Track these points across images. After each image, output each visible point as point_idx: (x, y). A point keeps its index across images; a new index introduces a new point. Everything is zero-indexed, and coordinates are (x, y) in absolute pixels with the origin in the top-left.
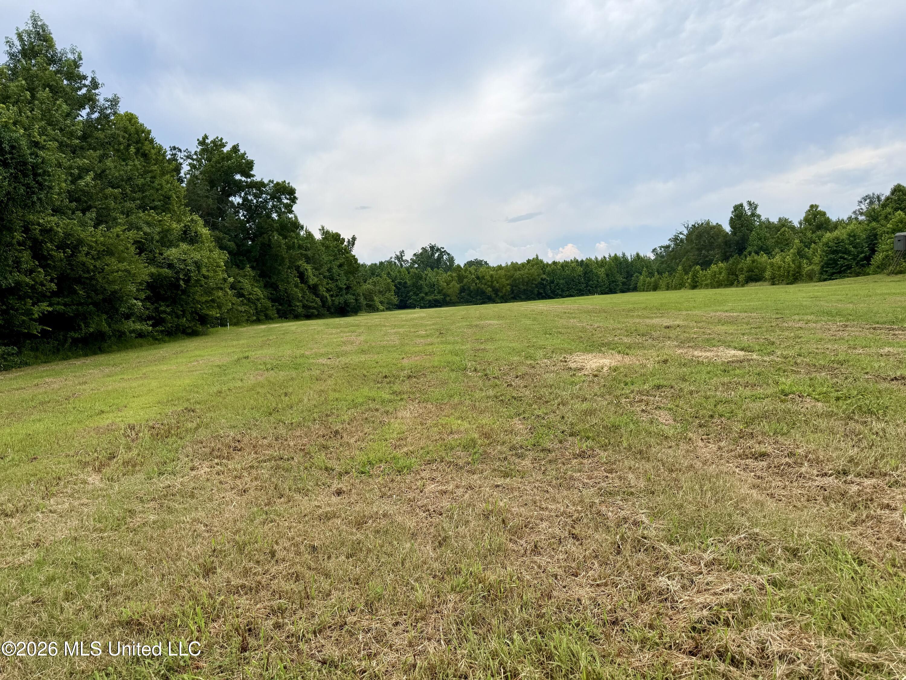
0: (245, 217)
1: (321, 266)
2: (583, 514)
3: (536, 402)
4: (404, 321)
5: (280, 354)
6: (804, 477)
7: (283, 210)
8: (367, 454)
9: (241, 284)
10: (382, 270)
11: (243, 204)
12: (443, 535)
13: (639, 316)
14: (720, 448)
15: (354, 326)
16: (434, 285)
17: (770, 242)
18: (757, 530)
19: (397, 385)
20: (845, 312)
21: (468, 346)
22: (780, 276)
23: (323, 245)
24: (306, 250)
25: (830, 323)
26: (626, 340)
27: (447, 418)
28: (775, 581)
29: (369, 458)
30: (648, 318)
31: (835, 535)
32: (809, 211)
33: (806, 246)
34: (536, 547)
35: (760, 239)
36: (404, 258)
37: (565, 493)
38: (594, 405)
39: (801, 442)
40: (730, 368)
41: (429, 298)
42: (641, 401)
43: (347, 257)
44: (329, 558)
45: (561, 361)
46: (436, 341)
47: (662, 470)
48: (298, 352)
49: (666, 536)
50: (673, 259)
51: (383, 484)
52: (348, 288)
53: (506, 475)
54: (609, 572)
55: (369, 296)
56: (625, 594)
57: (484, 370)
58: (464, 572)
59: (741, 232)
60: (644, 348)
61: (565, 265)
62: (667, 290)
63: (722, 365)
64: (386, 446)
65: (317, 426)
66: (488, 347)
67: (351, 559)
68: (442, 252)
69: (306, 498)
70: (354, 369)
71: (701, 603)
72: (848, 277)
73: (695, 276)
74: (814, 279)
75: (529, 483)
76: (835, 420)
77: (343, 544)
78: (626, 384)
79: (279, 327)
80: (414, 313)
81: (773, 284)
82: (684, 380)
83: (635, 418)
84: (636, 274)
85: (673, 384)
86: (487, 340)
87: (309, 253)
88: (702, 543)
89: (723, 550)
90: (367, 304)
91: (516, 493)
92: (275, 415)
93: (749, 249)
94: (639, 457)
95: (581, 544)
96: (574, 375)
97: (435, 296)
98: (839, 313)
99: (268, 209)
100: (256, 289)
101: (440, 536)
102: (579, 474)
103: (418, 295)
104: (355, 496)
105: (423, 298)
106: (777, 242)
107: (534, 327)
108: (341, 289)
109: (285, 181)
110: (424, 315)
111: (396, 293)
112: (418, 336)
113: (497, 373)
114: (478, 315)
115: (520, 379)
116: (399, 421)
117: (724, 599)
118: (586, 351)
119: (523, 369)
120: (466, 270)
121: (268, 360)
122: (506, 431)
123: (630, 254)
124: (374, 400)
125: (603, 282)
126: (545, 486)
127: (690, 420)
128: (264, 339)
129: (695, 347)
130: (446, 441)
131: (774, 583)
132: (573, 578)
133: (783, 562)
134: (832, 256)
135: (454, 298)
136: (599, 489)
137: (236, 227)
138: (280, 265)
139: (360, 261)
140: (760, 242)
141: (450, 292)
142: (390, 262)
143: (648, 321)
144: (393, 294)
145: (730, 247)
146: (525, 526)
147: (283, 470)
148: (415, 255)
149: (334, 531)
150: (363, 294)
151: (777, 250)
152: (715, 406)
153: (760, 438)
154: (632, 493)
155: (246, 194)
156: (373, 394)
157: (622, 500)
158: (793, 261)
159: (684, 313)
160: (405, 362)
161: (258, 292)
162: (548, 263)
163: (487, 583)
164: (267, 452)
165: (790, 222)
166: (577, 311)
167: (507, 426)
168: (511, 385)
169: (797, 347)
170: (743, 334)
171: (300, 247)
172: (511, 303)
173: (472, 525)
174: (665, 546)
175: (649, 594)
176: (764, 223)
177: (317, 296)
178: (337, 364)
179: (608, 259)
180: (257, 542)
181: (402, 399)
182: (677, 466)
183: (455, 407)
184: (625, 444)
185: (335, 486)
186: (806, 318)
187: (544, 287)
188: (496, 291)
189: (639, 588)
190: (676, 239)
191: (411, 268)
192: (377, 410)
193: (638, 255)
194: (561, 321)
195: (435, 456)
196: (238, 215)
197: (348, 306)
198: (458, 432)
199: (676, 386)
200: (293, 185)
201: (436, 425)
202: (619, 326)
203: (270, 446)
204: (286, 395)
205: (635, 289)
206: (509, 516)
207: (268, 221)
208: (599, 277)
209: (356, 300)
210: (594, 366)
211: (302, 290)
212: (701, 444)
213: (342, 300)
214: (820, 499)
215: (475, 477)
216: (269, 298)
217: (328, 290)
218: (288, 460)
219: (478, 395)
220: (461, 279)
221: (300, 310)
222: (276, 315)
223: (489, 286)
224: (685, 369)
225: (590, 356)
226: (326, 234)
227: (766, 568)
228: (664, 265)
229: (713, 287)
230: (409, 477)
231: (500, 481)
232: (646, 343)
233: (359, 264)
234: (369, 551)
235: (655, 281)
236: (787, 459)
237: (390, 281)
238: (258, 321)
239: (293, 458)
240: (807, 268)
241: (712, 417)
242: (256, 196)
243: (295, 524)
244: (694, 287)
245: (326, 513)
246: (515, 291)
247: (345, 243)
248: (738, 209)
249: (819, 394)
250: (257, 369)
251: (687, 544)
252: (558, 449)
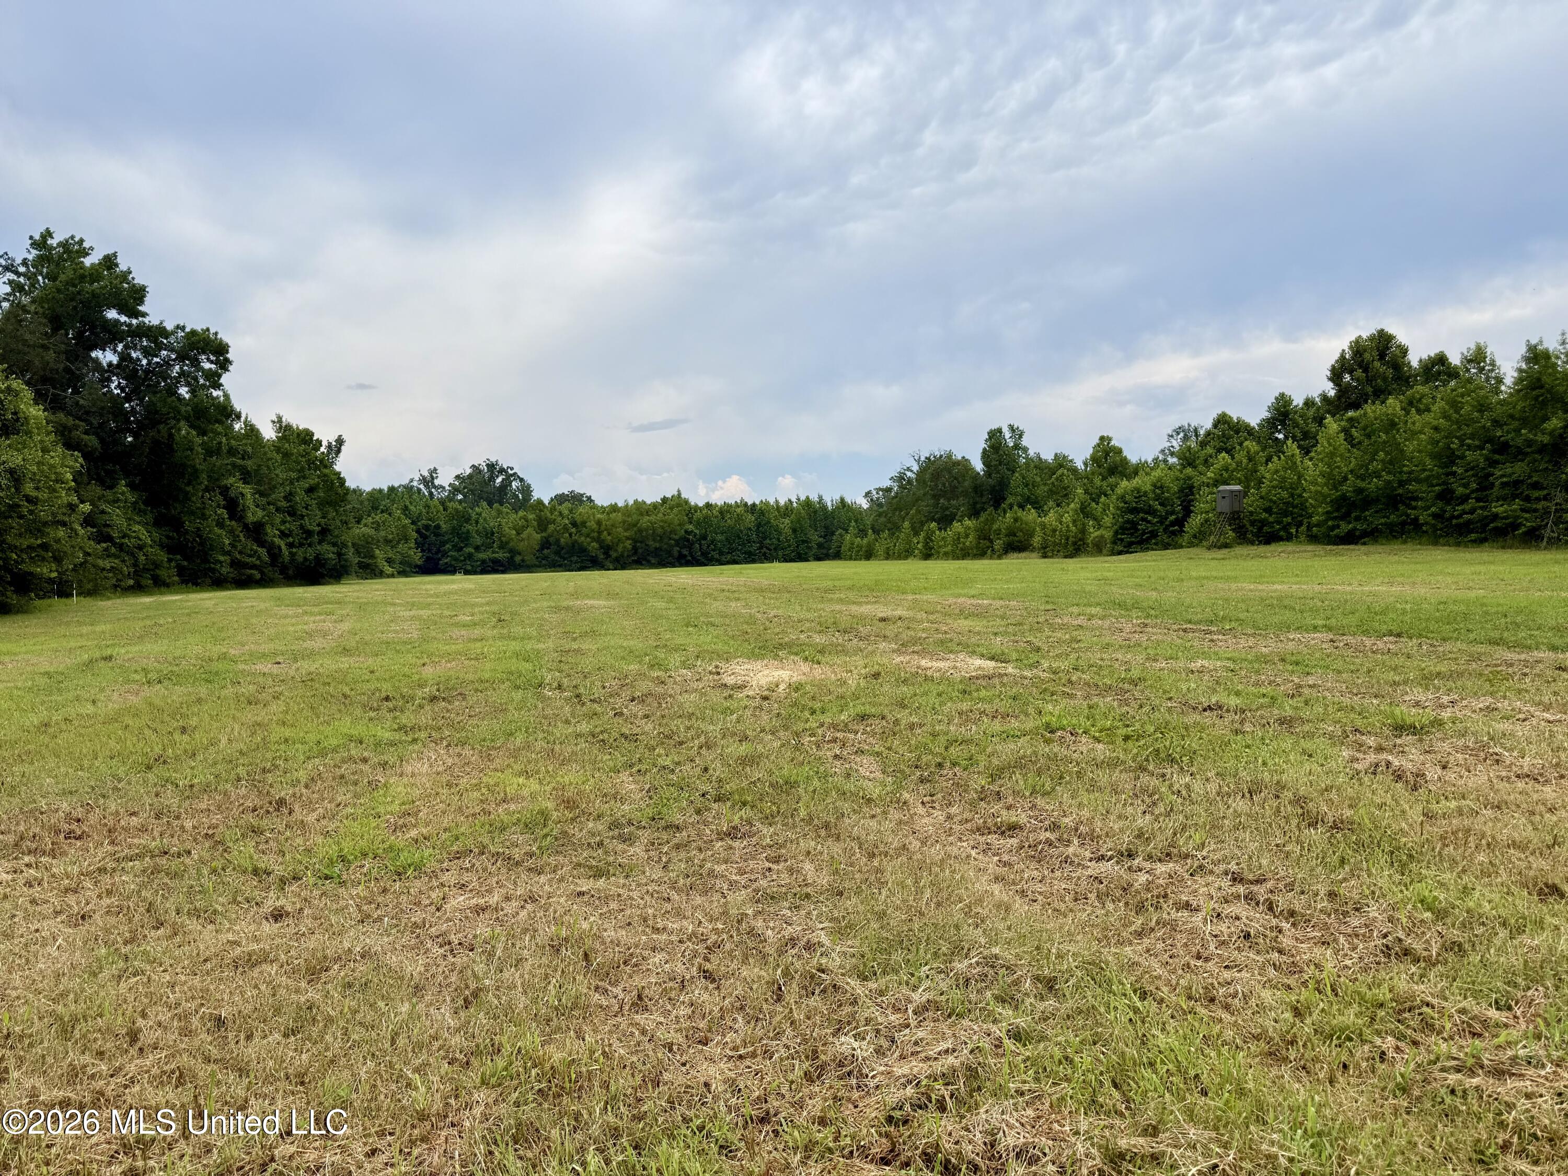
0: (122, 390)
1: (273, 488)
2: (725, 936)
3: (663, 743)
4: (431, 596)
5: (178, 653)
6: (1072, 863)
7: (202, 381)
8: (339, 843)
9: (106, 517)
10: (393, 501)
11: (118, 366)
12: (473, 986)
13: (841, 601)
14: (949, 817)
15: (331, 603)
16: (493, 534)
17: (1042, 490)
18: (996, 950)
19: (407, 713)
20: (1145, 604)
21: (550, 644)
22: (1055, 544)
23: (278, 450)
24: (243, 459)
25: (1123, 620)
26: (818, 639)
27: (499, 774)
28: (1019, 1033)
29: (341, 850)
30: (854, 603)
31: (1109, 954)
32: (1098, 445)
33: (1093, 500)
34: (640, 997)
35: (1027, 485)
36: (437, 482)
37: (699, 900)
38: (760, 747)
39: (1070, 806)
40: (973, 687)
41: (482, 556)
42: (834, 740)
43: (325, 475)
44: (249, 1037)
45: (711, 673)
46: (490, 633)
47: (858, 855)
48: (216, 650)
49: (855, 967)
50: (896, 509)
51: (365, 898)
52: (324, 532)
53: (598, 874)
54: (760, 1033)
55: (365, 548)
56: (784, 1068)
57: (575, 687)
58: (507, 1049)
59: (998, 472)
60: (845, 652)
61: (726, 510)
62: (887, 559)
63: (961, 681)
64: (377, 827)
65: (243, 791)
66: (585, 646)
67: (293, 1038)
68: (510, 476)
69: (210, 927)
70: (325, 684)
71: (904, 1076)
72: (1153, 549)
73: (928, 539)
74: (1105, 551)
75: (639, 885)
76: (1121, 772)
77: (277, 1011)
78: (813, 712)
79: (181, 601)
80: (453, 582)
81: (1045, 556)
82: (903, 706)
83: (822, 769)
84: (840, 531)
85: (886, 712)
86: (585, 634)
87: (249, 464)
88: (913, 975)
89: (943, 986)
90: (359, 563)
91: (614, 905)
92: (159, 770)
93: (1010, 500)
94: (823, 833)
95: (718, 988)
96: (730, 696)
97: (493, 552)
98: (1136, 605)
99: (171, 378)
100: (137, 527)
101: (467, 987)
102: (724, 866)
103: (461, 549)
104: (308, 922)
105: (470, 556)
106: (1051, 490)
107: (670, 612)
108: (309, 533)
109: (208, 330)
110: (472, 586)
111: (418, 545)
112: (456, 625)
113: (598, 693)
114: (571, 590)
115: (639, 703)
116: (405, 780)
117: (938, 1067)
118: (753, 656)
119: (644, 686)
120: (552, 510)
121: (152, 664)
122: (605, 795)
123: (830, 499)
124: (361, 743)
125: (788, 541)
126: (665, 889)
127: (908, 771)
128: (148, 622)
129: (922, 653)
130: (492, 816)
131: (1017, 1035)
132: (700, 1047)
133: (1032, 1000)
134: (1131, 517)
135: (530, 559)
136: (754, 890)
137: (103, 408)
138: (189, 484)
139: (351, 484)
140: (1026, 490)
141: (521, 546)
142: (409, 488)
143: (854, 609)
144: (412, 545)
145: (982, 496)
146: (625, 963)
147: (167, 874)
148: (458, 477)
149: (263, 987)
150: (354, 545)
151: (1051, 503)
152: (946, 748)
153: (1010, 800)
154: (808, 896)
155: (126, 347)
156: (359, 730)
157: (790, 908)
158: (1074, 521)
159: (910, 597)
160: (428, 672)
161: (141, 532)
162: (696, 505)
163: (547, 1066)
164: (136, 841)
165: (1071, 461)
166: (742, 589)
167: (608, 788)
168: (621, 714)
169: (1073, 656)
170: (996, 634)
171: (232, 452)
172: (632, 571)
173: (527, 966)
174: (852, 983)
175: (822, 1067)
176: (1032, 460)
177: (262, 544)
178: (292, 673)
179: (795, 505)
180: (101, 1015)
181: (415, 740)
182: (882, 848)
183: (515, 754)
184: (803, 813)
185: (270, 903)
186: (1089, 610)
187: (690, 545)
188: (607, 549)
189: (807, 1057)
190: (900, 478)
191: (450, 501)
192: (365, 760)
193: (842, 500)
194: (716, 604)
195: (470, 843)
196: (108, 386)
197: (323, 566)
198: (517, 798)
199: (889, 716)
200: (225, 337)
201: (477, 787)
202: (809, 616)
203: (143, 829)
204: (184, 730)
205: (837, 556)
206: (598, 945)
207: (169, 400)
208: (780, 533)
209: (339, 555)
210: (763, 682)
211: (232, 532)
212: (921, 810)
213: (310, 553)
214: (1092, 896)
215: (543, 879)
216: (162, 546)
217: (283, 535)
218: (179, 855)
219: (560, 730)
220: (542, 524)
221: (225, 570)
222: (176, 578)
223: (593, 539)
224: (905, 689)
225: (758, 665)
226: (285, 430)
227: (1008, 1012)
228: (883, 519)
229: (956, 558)
230: (418, 883)
231: (585, 885)
232: (849, 645)
233: (348, 489)
234: (330, 1020)
235: (869, 545)
236: (1048, 834)
237: (407, 521)
238: (138, 589)
239: (189, 853)
240: (1094, 534)
241: (940, 765)
242: (147, 352)
243: (183, 978)
244: (927, 556)
245: (250, 955)
246: (640, 551)
247: (323, 449)
248: (995, 436)
249: (1101, 731)
250: (128, 681)
251: (888, 978)
252: (692, 824)
